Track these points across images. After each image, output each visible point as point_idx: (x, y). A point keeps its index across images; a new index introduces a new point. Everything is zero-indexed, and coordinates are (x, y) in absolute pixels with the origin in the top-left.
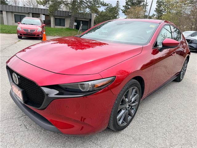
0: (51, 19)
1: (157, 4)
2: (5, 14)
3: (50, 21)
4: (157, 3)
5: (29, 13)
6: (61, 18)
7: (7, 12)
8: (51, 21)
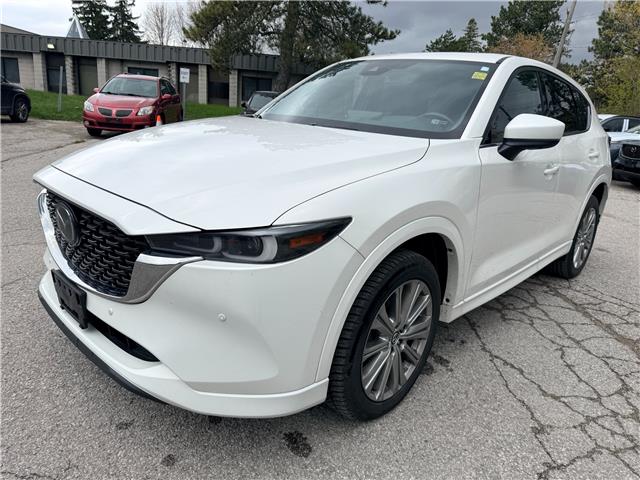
0: (231, 81)
1: (601, 27)
2: (104, 66)
3: (226, 86)
4: (599, 23)
5: (168, 63)
6: (260, 76)
7: (108, 61)
8: (231, 85)
